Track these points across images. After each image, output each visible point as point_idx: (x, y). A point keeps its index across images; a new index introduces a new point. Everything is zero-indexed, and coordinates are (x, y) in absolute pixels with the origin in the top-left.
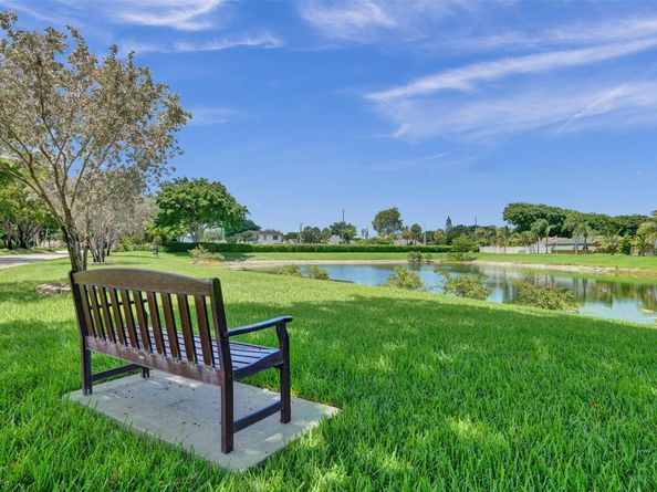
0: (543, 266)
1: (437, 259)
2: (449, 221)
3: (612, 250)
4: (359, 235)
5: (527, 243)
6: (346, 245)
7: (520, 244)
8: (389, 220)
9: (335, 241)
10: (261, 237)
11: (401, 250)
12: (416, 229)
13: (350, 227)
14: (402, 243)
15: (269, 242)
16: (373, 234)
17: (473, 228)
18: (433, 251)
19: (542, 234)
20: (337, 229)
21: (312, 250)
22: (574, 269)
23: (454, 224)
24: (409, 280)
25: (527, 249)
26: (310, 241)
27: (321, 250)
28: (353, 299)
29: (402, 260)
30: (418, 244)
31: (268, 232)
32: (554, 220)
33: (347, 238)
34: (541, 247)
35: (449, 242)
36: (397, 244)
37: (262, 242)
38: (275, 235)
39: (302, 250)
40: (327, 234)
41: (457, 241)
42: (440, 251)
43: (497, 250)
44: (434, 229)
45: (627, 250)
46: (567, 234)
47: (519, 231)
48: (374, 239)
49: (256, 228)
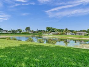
0: (51, 37)
1: (36, 36)
2: (38, 29)
3: (60, 34)
4: (23, 31)
5: (49, 33)
6: (20, 33)
7: (48, 33)
8: (28, 29)
9: (18, 32)
10: (3, 31)
11: (30, 34)
12: (33, 31)
13: (21, 30)
14: (30, 33)
15: (5, 32)
16: (25, 31)
17: (42, 30)
18: (35, 34)
19: (51, 32)
20: (19, 30)
21: (14, 34)
22: (55, 37)
23: (39, 30)
24: (31, 40)
25: (49, 34)
26: (13, 32)
27: (15, 34)
28: (20, 45)
29: (30, 36)
30: (33, 33)
31: (5, 30)
32: (53, 30)
33: (21, 32)
34: (51, 34)
35: (38, 33)
36: (29, 33)
37: (3, 32)
38: (6, 31)
39: (12, 34)
40: (17, 31)
41: (39, 33)
42: (36, 34)
43: (45, 34)
44: (35, 31)
45: (62, 34)
46: (55, 32)
47: (48, 31)
48: (25, 32)
49: (2, 30)
